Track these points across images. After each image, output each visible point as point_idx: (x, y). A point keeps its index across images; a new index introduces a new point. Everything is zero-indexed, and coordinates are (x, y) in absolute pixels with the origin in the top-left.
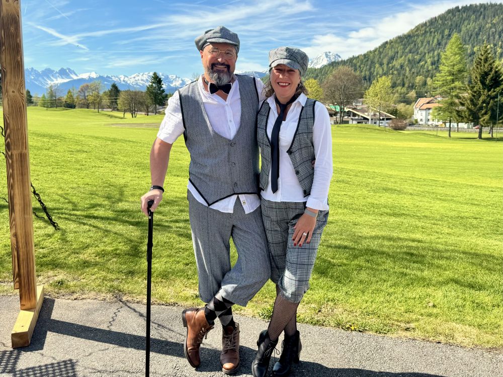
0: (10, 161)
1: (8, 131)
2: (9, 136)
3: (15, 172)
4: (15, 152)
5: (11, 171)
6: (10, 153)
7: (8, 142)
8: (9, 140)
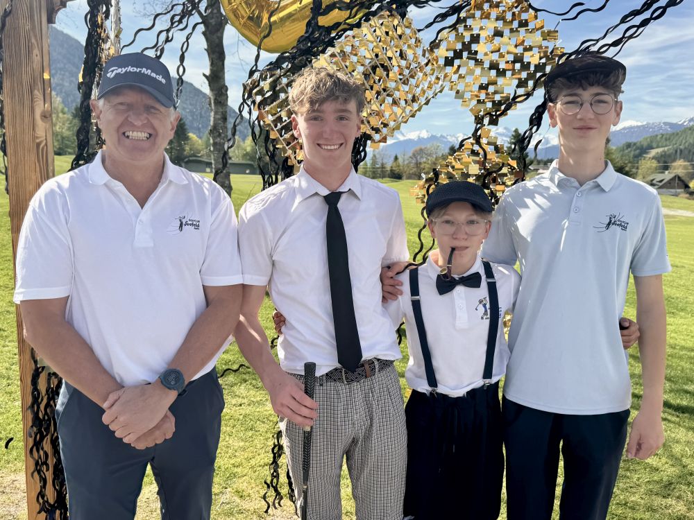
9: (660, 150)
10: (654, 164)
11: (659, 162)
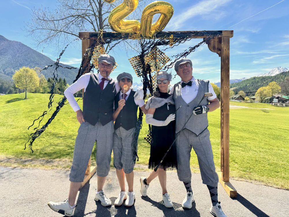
0: (223, 117)
1: (223, 104)
2: (223, 106)
3: (224, 121)
4: (225, 113)
5: (223, 121)
6: (223, 113)
7: (222, 109)
8: (222, 108)
9: (235, 88)
10: (233, 92)
11: (234, 92)
